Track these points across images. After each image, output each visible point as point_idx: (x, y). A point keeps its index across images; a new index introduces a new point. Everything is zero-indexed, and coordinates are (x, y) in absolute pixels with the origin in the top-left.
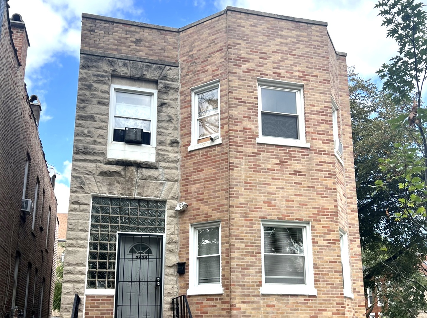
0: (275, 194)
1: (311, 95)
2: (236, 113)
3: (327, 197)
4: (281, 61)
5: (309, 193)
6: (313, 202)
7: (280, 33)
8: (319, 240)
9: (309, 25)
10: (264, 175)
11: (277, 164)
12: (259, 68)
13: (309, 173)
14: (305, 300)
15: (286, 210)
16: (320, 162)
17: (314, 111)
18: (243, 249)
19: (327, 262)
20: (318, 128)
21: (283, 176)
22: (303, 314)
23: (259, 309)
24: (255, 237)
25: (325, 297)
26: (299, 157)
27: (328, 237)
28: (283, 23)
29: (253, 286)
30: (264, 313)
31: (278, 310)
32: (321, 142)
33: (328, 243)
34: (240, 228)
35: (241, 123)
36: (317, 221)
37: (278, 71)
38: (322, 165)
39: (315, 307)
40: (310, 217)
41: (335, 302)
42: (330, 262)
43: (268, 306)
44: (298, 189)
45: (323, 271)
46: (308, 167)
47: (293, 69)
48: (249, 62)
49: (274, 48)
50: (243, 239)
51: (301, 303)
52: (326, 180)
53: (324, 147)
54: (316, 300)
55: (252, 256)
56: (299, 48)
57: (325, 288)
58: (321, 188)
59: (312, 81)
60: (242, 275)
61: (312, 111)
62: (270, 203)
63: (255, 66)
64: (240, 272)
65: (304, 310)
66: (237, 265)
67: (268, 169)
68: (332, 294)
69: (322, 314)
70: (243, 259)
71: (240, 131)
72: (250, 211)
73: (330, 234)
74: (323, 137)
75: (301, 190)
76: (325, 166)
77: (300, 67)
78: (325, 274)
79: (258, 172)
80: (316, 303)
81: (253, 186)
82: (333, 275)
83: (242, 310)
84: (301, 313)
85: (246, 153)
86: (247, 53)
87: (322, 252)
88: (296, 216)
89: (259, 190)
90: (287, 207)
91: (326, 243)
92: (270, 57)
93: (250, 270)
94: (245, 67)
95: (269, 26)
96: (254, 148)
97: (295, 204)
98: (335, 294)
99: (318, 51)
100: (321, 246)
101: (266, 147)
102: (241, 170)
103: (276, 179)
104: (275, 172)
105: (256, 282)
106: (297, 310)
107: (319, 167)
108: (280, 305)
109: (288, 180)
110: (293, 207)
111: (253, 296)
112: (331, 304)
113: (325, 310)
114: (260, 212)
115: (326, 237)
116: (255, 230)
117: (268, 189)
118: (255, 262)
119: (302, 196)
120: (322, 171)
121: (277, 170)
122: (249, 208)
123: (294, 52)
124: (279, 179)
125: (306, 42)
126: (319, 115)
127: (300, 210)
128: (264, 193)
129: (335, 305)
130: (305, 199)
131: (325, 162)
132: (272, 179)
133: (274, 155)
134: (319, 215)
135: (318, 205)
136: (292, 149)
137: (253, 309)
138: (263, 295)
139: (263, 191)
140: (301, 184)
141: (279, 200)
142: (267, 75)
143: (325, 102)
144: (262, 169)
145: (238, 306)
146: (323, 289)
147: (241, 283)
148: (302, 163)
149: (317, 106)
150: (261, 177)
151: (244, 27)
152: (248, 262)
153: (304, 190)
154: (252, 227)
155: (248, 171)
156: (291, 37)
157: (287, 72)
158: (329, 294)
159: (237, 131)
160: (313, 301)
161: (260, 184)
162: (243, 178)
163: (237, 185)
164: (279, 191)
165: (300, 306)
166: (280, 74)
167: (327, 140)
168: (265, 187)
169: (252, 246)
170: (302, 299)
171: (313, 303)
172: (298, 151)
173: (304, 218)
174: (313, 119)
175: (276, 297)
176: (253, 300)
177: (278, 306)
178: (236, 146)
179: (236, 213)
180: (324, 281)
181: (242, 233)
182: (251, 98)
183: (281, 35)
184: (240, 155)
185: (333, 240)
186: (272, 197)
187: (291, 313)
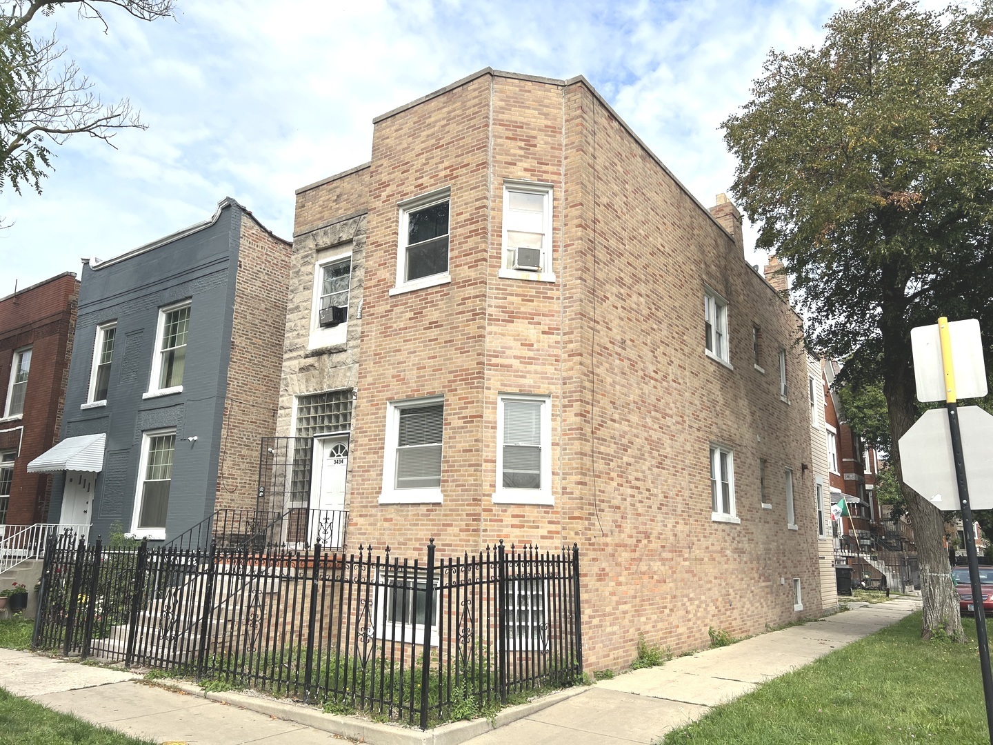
0: (405, 362)
1: (459, 198)
2: (371, 262)
3: (468, 352)
4: (425, 164)
5: (445, 351)
6: (450, 363)
7: (428, 121)
8: (452, 419)
9: (465, 86)
10: (395, 339)
11: (410, 319)
12: (400, 189)
13: (448, 320)
14: (428, 510)
15: (416, 382)
16: (463, 299)
17: (461, 222)
18: (366, 445)
19: (460, 451)
20: (465, 247)
21: (416, 335)
22: (423, 530)
23: (375, 525)
24: (379, 426)
25: (452, 505)
26: (437, 301)
27: (465, 413)
28: (433, 104)
29: (372, 493)
30: (380, 530)
31: (396, 525)
32: (466, 267)
33: (465, 422)
34: (365, 418)
35: (376, 274)
36: (452, 391)
37: (420, 181)
38: (465, 303)
39: (439, 520)
40: (444, 387)
41: (464, 513)
42: (465, 451)
43: (386, 520)
44: (433, 349)
45: (454, 466)
46: (448, 311)
47: (439, 168)
48: (389, 185)
49: (418, 149)
50: (366, 432)
51: (422, 515)
52: (469, 325)
53: (470, 274)
54: (440, 510)
55: (374, 453)
56: (449, 132)
57: (454, 491)
58: (461, 339)
59: (461, 176)
60: (363, 480)
61: (458, 223)
62: (399, 376)
63: (395, 188)
64: (361, 476)
65: (426, 525)
66: (359, 467)
67: (400, 330)
68: (462, 500)
69: (446, 530)
70: (365, 458)
71: (375, 286)
72: (377, 392)
73: (467, 408)
74: (470, 258)
75: (436, 348)
76: (470, 304)
77: (447, 160)
78: (456, 471)
79: (388, 336)
80: (440, 515)
81: (382, 358)
82: (466, 471)
83: (358, 526)
84: (421, 530)
85: (378, 313)
86: (389, 174)
87: (455, 438)
88: (428, 389)
89: (389, 360)
90: (418, 377)
91: (460, 423)
92: (413, 165)
93: (371, 473)
94: (384, 195)
95: (416, 119)
96: (387, 304)
97: (428, 371)
98: (466, 500)
99: (472, 123)
100: (454, 428)
101: (400, 298)
102: (371, 339)
103: (407, 341)
104: (408, 330)
105: (376, 488)
106: (417, 525)
107: (461, 308)
108: (399, 518)
109: (421, 338)
110: (424, 376)
111: (371, 507)
112: (459, 515)
113: (451, 525)
114: (387, 391)
115: (461, 413)
116: (380, 417)
117: (399, 357)
118: (376, 462)
119: (436, 357)
120: (464, 312)
121: (410, 328)
122: (377, 388)
123: (442, 142)
124: (410, 340)
125: (458, 116)
126: (467, 225)
127: (433, 379)
128: (394, 364)
129: (465, 517)
130: (441, 360)
131: (469, 298)
132: (404, 341)
133: (409, 307)
134: (455, 381)
135: (455, 367)
136: (429, 291)
137: (370, 524)
138: (381, 505)
139: (392, 362)
140: (437, 339)
141: (409, 370)
142: (407, 194)
143: (477, 200)
144: (393, 331)
145: (354, 521)
146: (451, 493)
147: (360, 491)
148: (440, 309)
149: (466, 212)
150: (392, 343)
151: (388, 138)
152: (369, 462)
153: (440, 348)
154: (377, 413)
155: (379, 337)
156: (439, 121)
157: (431, 178)
158: (458, 500)
159: (371, 287)
160: (437, 512)
161: (390, 352)
162: (373, 348)
163: (366, 360)
164: (410, 357)
165: (421, 520)
166: (422, 184)
167: (475, 261)
168: (395, 356)
169: (376, 440)
170: (424, 508)
171: (436, 515)
172: (436, 292)
173: (436, 390)
174: (460, 235)
175: (395, 506)
176: (370, 513)
177: (396, 520)
178: (368, 308)
179: (363, 398)
180: (453, 481)
181: (367, 423)
182: (389, 235)
183: (428, 125)
184: (372, 319)
185: (471, 417)
186: (402, 367)
187: (409, 530)
